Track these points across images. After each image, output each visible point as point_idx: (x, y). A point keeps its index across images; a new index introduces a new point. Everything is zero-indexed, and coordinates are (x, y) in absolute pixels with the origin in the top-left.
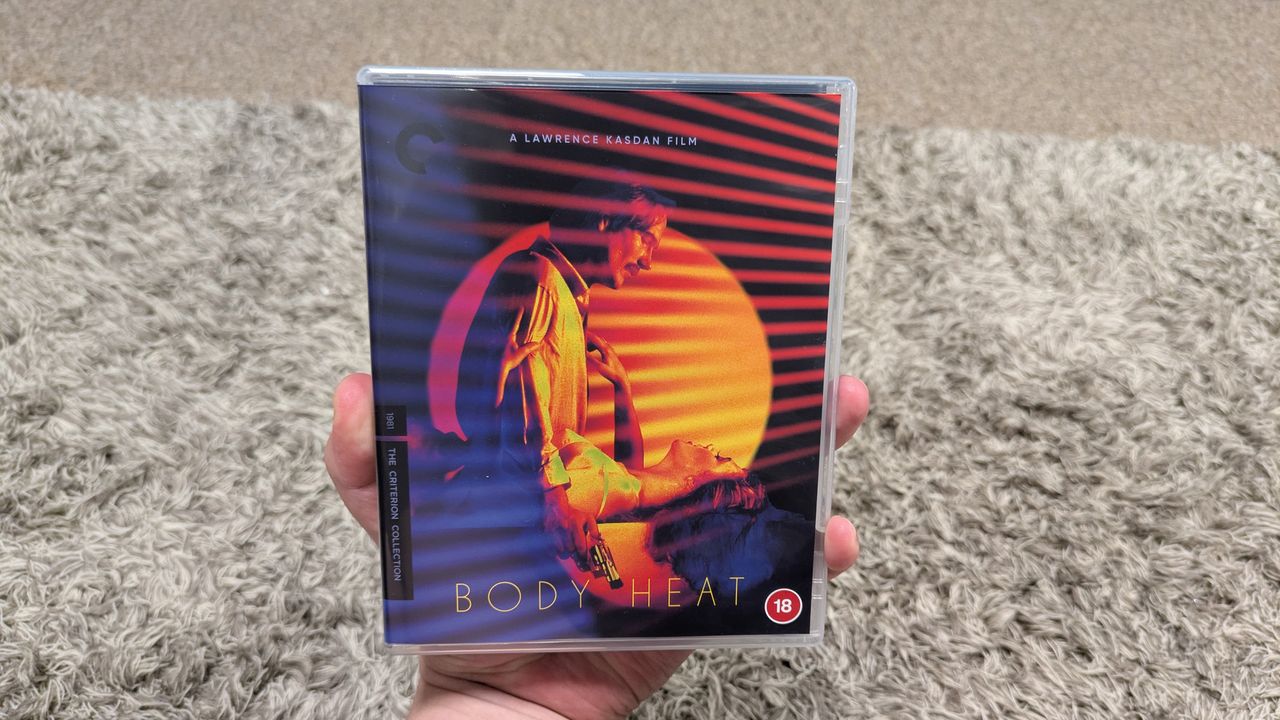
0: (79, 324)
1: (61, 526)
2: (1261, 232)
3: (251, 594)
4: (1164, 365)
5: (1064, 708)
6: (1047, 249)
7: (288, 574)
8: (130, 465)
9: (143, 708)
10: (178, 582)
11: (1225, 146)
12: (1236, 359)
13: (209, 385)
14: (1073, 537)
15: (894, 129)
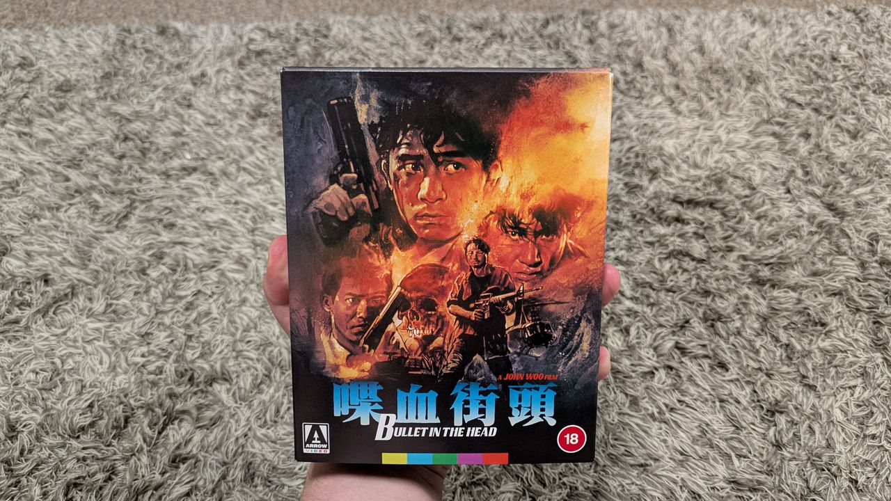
0: (17, 192)
1: (17, 331)
2: (844, 67)
3: (152, 368)
4: (777, 166)
5: (710, 403)
6: (695, 90)
7: (176, 352)
8: (62, 286)
9: (84, 449)
10: (101, 363)
11: (819, 7)
12: (827, 158)
13: (112, 227)
14: (714, 289)
15: (584, 12)
